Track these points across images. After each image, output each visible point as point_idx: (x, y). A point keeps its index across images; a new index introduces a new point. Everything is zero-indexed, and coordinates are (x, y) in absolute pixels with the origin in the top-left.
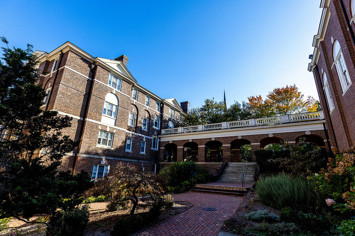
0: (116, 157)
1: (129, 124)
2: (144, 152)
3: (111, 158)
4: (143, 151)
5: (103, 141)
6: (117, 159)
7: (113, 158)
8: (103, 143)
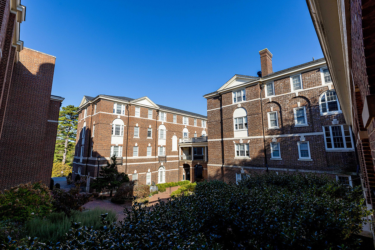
0: (256, 166)
1: (270, 127)
2: (310, 158)
3: (249, 168)
4: (308, 156)
5: (241, 153)
6: (257, 168)
7: (251, 168)
8: (241, 154)
